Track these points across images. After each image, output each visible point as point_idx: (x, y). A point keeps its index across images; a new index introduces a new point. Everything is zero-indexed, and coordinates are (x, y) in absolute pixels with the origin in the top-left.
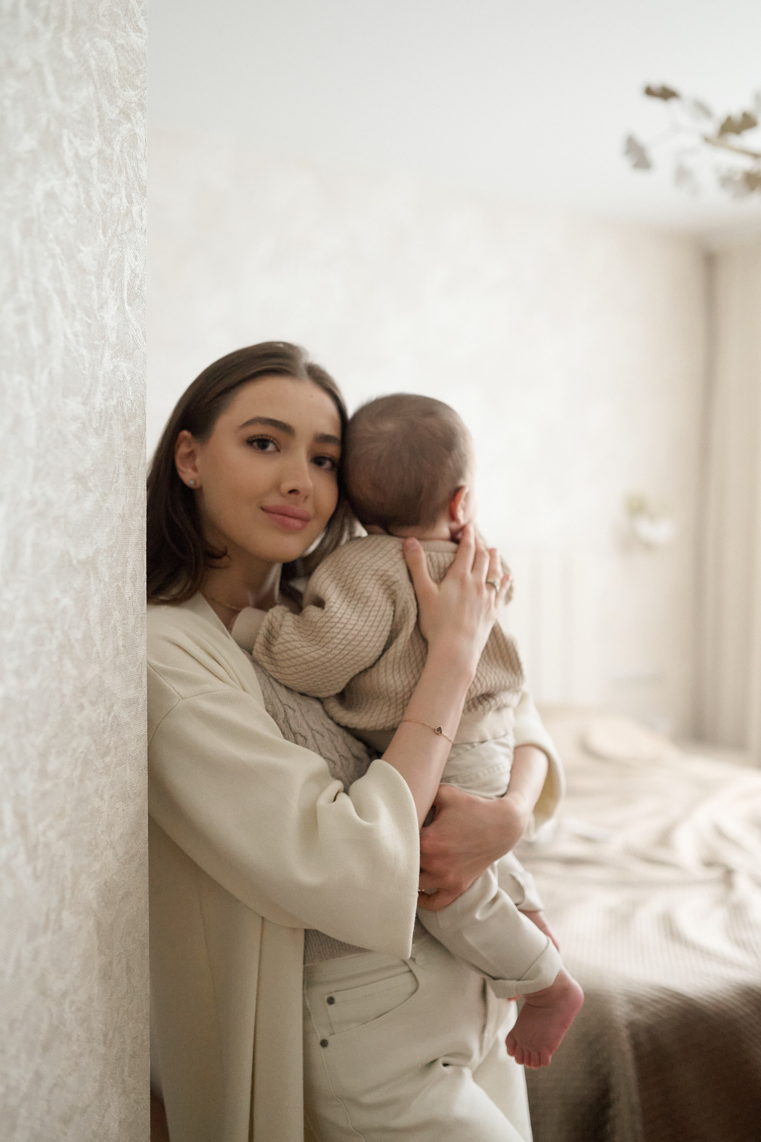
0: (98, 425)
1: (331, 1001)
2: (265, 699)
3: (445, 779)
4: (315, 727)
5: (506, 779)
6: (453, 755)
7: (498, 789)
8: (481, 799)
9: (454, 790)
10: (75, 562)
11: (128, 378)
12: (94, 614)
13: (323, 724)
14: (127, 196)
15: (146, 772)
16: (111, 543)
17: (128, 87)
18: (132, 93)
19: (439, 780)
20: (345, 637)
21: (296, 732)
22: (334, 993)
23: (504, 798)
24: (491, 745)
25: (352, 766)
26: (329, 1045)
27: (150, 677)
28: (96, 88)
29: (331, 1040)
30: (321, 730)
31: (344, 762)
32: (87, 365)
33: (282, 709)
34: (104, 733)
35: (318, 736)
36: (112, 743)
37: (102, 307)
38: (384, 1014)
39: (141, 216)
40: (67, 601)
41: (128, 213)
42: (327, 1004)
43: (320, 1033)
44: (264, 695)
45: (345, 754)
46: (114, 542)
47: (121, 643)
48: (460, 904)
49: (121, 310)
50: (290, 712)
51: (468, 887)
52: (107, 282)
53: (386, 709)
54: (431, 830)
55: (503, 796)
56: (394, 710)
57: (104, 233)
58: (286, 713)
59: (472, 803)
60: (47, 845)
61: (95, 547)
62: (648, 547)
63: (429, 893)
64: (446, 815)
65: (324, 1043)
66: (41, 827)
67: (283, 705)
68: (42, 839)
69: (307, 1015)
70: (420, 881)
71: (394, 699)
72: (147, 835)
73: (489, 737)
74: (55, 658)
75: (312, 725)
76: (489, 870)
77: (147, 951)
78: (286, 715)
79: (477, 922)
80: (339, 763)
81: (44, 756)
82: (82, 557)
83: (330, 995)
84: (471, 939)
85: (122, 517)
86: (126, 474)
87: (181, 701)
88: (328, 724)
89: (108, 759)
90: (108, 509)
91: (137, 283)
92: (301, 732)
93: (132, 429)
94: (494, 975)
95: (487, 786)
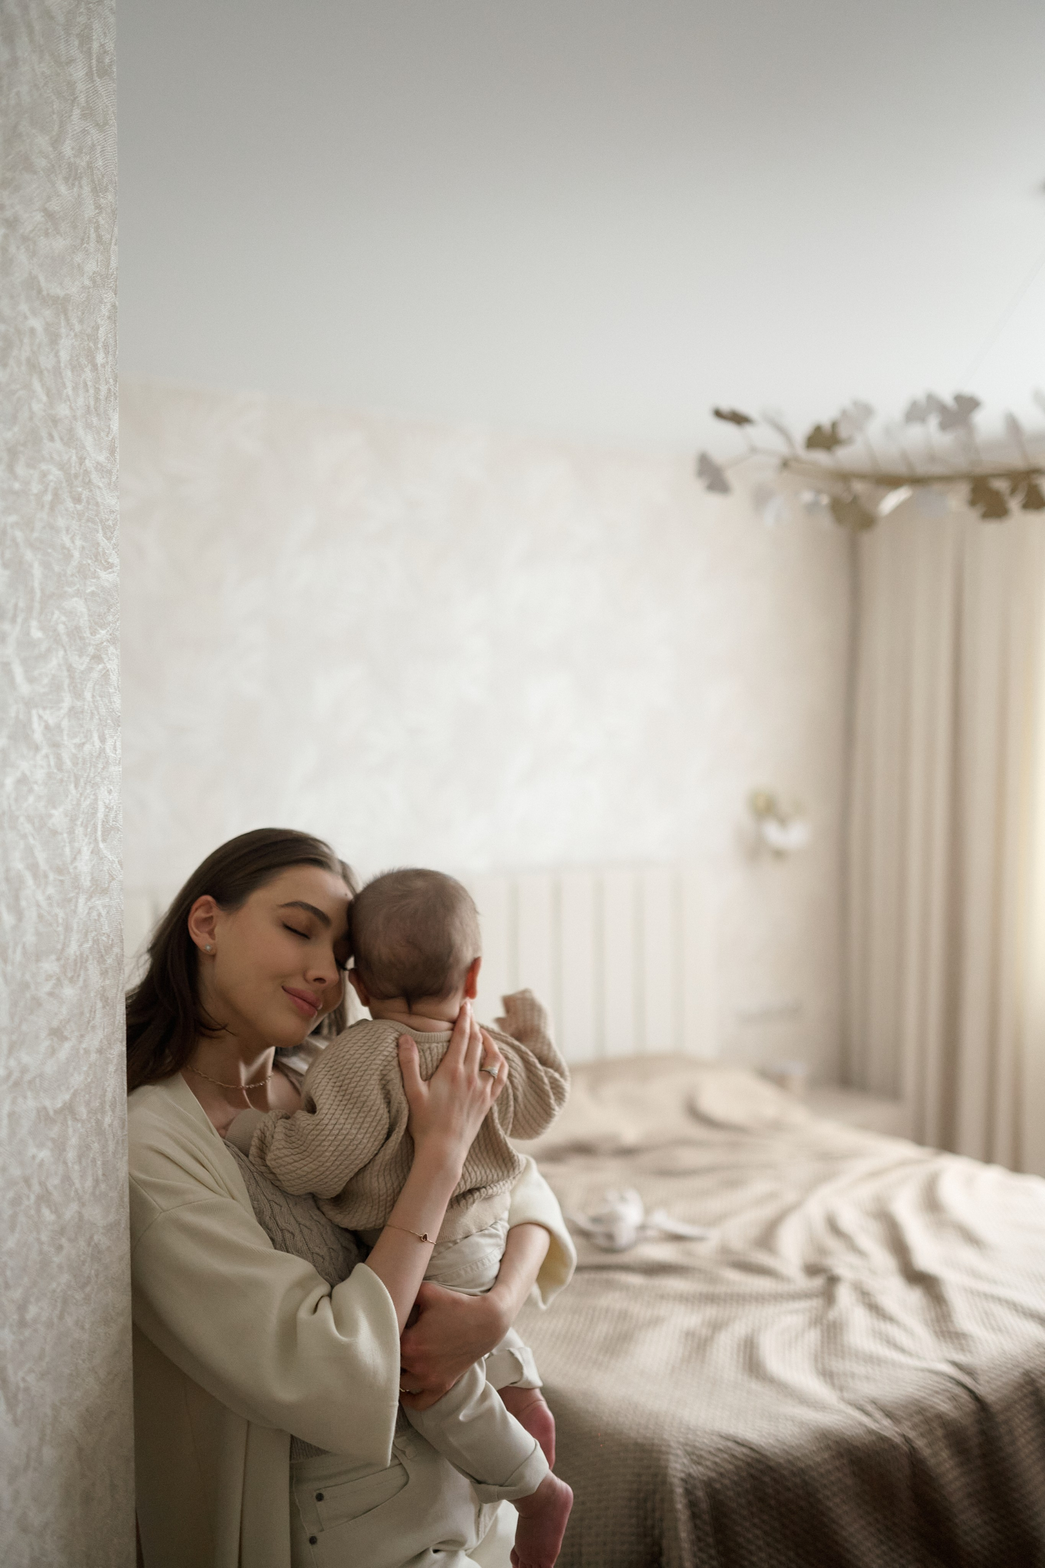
0: (72, 974)
1: (320, 1497)
2: (250, 1196)
3: (426, 1278)
4: (303, 1222)
5: (494, 1271)
6: (435, 1254)
7: (482, 1285)
8: (465, 1297)
9: (436, 1288)
10: (51, 1113)
11: (104, 913)
12: (71, 1155)
13: (311, 1216)
14: (99, 737)
15: (129, 1289)
16: (89, 1080)
17: (99, 629)
18: (103, 632)
19: (422, 1279)
20: (330, 1133)
21: (283, 1228)
22: (324, 1489)
23: (489, 1294)
24: (476, 1239)
25: (341, 1259)
26: (318, 1541)
27: (133, 1191)
28: (65, 651)
29: (320, 1537)
30: (308, 1224)
31: (333, 1254)
32: (60, 921)
33: (268, 1206)
34: (84, 1265)
35: (305, 1231)
36: (93, 1272)
37: (75, 859)
38: (374, 1508)
39: (115, 749)
40: (44, 1154)
41: (102, 750)
42: (315, 1501)
43: (310, 1530)
44: (249, 1192)
45: (335, 1247)
46: (92, 1079)
47: (100, 1172)
48: (444, 1404)
49: (96, 852)
50: (276, 1208)
51: (451, 1386)
52: (79, 831)
53: (368, 1209)
54: (413, 1334)
55: (489, 1290)
56: (376, 1212)
57: (76, 787)
58: (272, 1209)
59: (456, 1303)
60: (27, 1390)
61: (72, 1091)
62: (779, 854)
63: (414, 1392)
64: (428, 1316)
65: (313, 1540)
66: (21, 1374)
67: (269, 1201)
68: (22, 1385)
69: (294, 1512)
70: (400, 1382)
71: (377, 1201)
72: (131, 1351)
73: (474, 1230)
74: (33, 1212)
75: (300, 1219)
76: (476, 1365)
77: (132, 1464)
78: (273, 1212)
79: (460, 1423)
80: (327, 1258)
81: (22, 1308)
82: (59, 1105)
83: (318, 1492)
84: (453, 1440)
85: (100, 1051)
86: (104, 1007)
87: (162, 1214)
88: (316, 1215)
89: (88, 1289)
90: (85, 1049)
91: (112, 815)
92: (288, 1228)
93: (109, 961)
94: (477, 1477)
95: (472, 1282)
